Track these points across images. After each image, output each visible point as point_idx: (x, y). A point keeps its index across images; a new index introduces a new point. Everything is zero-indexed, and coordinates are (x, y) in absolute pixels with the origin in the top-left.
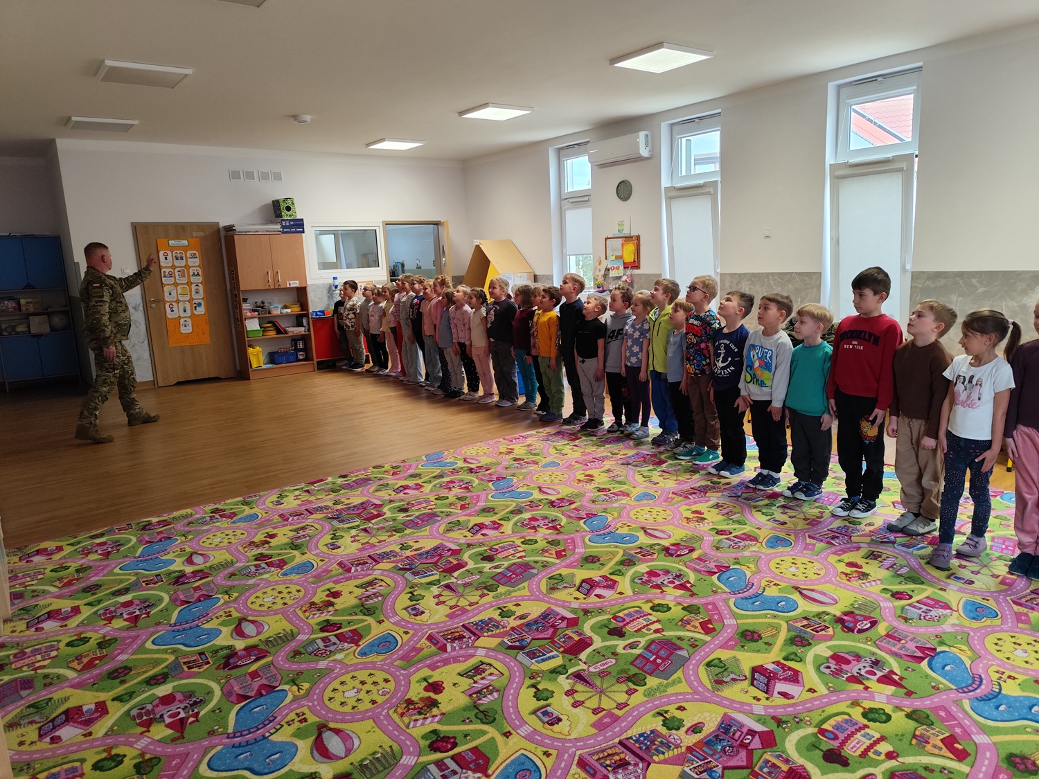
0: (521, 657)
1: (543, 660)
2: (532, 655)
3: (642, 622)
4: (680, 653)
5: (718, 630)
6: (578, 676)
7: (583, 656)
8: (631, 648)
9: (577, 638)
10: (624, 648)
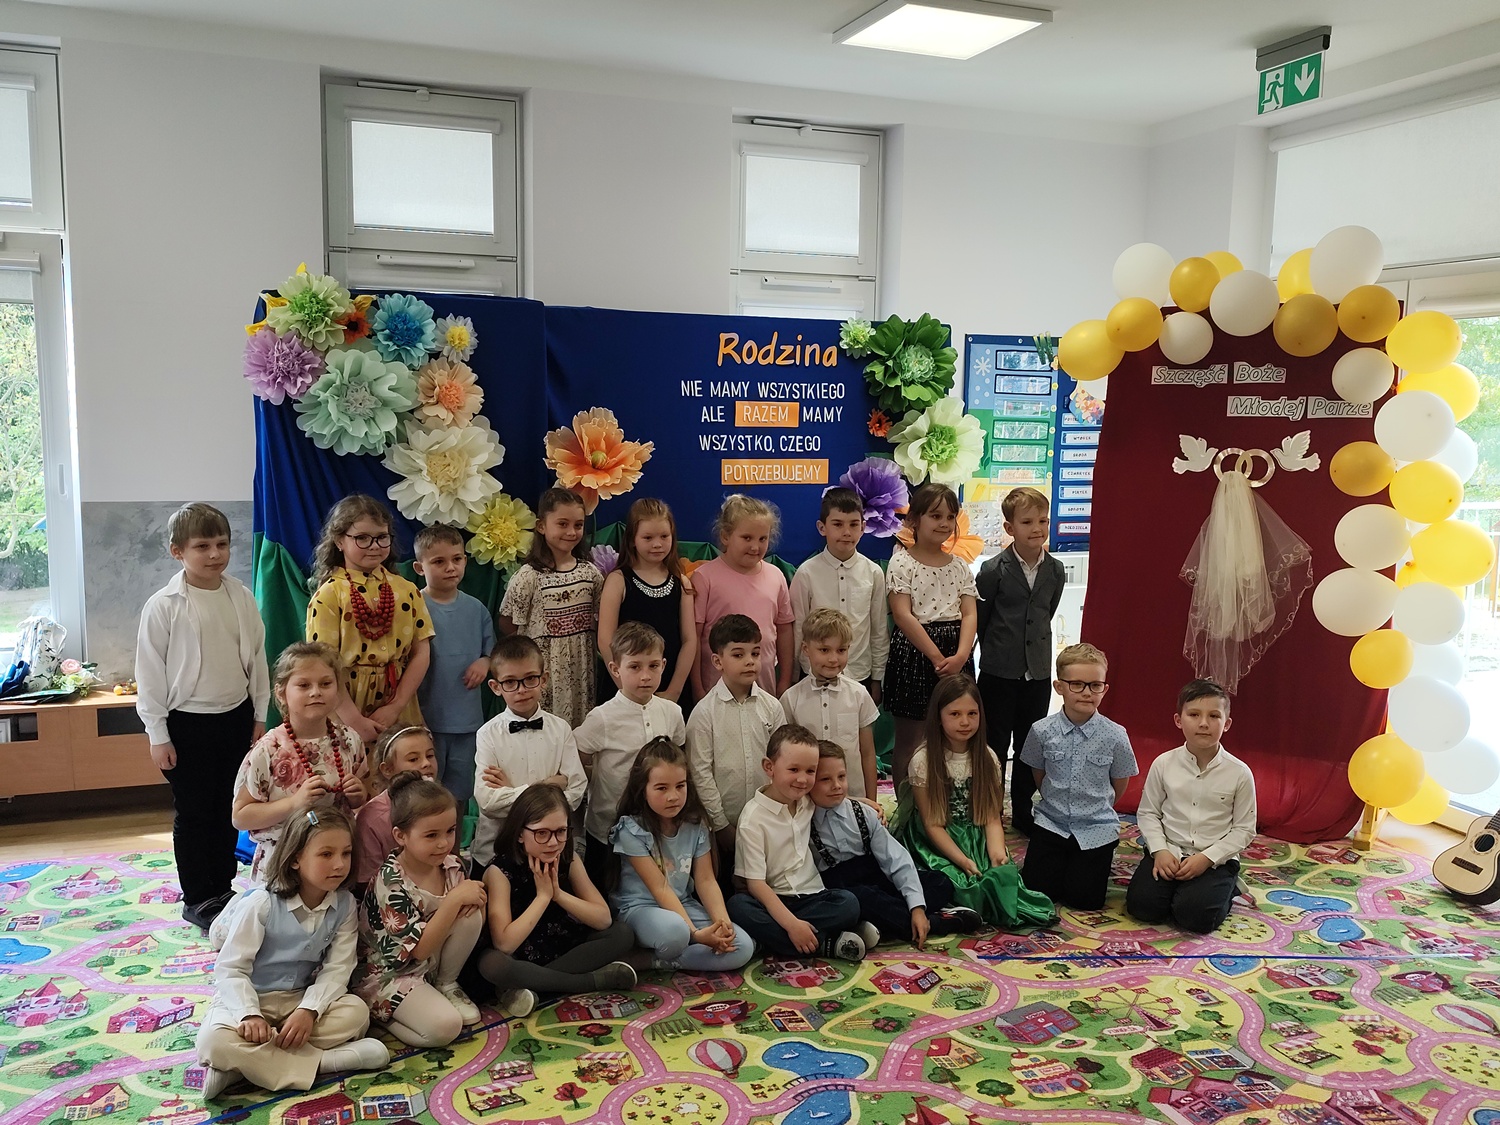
0: (1248, 1064)
1: (1211, 1051)
2: (1229, 1062)
3: (1039, 1073)
4: (1005, 1024)
5: (929, 1041)
6: (1160, 1025)
7: (1149, 1046)
8: (1074, 1042)
9: (1156, 1070)
10: (1085, 1043)
